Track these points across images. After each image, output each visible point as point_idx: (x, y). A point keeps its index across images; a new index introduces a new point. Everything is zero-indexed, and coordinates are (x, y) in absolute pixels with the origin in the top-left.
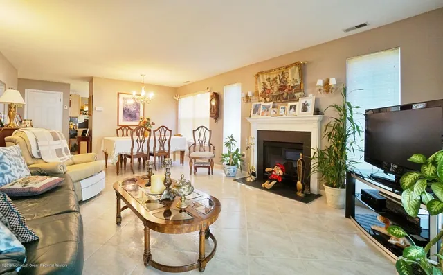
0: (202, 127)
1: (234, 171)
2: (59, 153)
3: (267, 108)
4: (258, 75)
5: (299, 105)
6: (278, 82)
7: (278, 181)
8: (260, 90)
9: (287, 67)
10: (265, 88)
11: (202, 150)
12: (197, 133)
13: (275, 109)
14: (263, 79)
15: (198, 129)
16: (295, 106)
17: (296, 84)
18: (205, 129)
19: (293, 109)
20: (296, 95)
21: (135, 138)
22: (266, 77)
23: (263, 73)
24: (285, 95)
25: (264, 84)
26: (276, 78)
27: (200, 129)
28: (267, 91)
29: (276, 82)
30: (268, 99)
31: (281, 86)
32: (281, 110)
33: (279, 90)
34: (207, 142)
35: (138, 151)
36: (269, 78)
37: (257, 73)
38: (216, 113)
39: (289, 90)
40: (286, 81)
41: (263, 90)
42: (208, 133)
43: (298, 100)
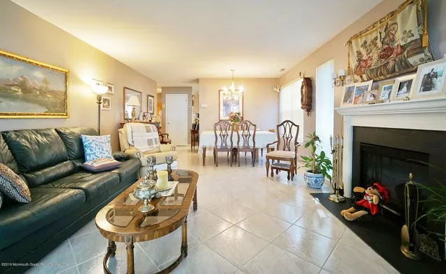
0: (288, 121)
1: (316, 181)
2: (150, 142)
3: (361, 91)
4: (350, 42)
5: (417, 79)
6: (379, 44)
7: (370, 213)
8: (354, 64)
9: (393, 14)
10: (359, 60)
11: (286, 149)
12: (282, 128)
13: (375, 92)
14: (357, 46)
15: (282, 124)
16: (410, 82)
17: (409, 40)
18: (291, 124)
19: (405, 89)
20: (411, 60)
21: (218, 132)
22: (360, 42)
23: (356, 37)
24: (391, 64)
25: (359, 53)
26: (376, 38)
27: (285, 124)
28: (363, 64)
29: (375, 45)
30: (364, 76)
31: (384, 50)
32: (383, 92)
33: (381, 57)
34: (293, 139)
35: (222, 145)
36: (365, 42)
37: (348, 40)
38: (309, 104)
39: (397, 55)
40: (393, 40)
41: (357, 63)
42: (294, 128)
43: (415, 71)
